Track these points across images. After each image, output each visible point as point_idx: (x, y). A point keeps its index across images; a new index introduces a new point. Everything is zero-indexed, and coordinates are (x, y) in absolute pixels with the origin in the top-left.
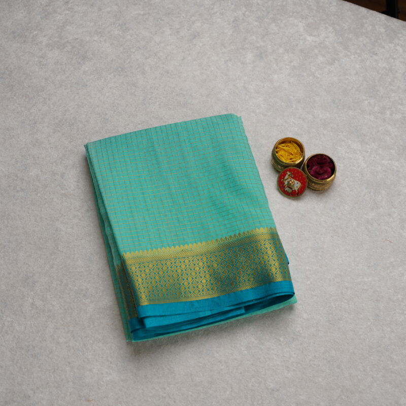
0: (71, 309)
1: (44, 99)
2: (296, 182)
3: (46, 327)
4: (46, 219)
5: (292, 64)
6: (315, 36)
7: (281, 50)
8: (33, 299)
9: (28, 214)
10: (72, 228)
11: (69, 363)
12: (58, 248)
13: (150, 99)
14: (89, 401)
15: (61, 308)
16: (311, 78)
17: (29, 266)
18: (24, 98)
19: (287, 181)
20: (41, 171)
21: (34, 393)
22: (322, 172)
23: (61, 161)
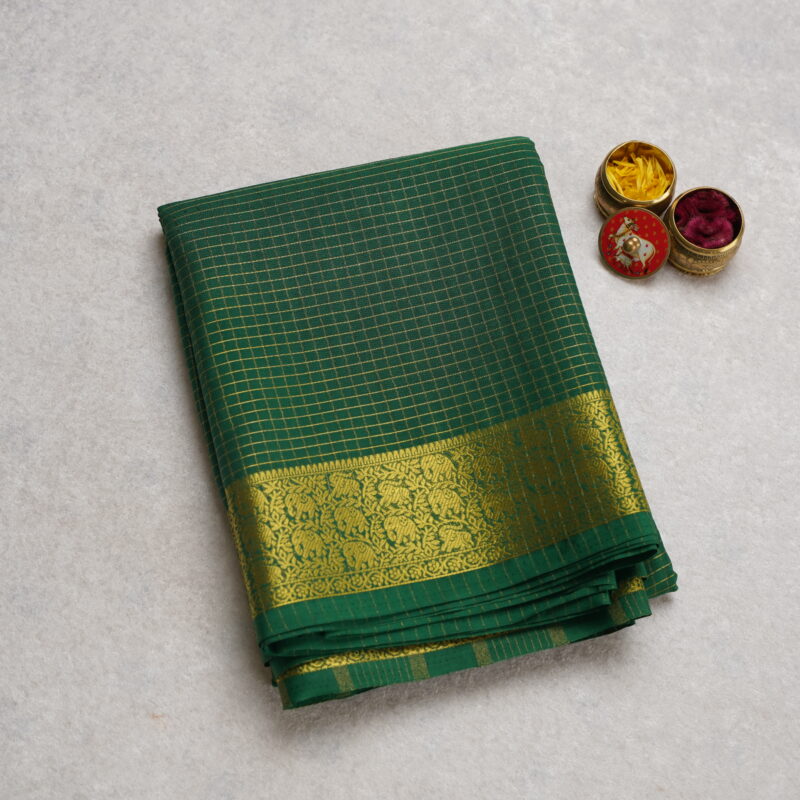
0: (116, 505)
2: (644, 242)
3: (56, 546)
4: (58, 295)
8: (26, 481)
9: (14, 283)
10: (120, 319)
11: (110, 629)
12: (85, 366)
13: (308, 26)
14: (154, 716)
15: (91, 504)
17: (17, 403)
19: (623, 238)
20: (47, 184)
21: (27, 695)
22: (711, 230)
23: (95, 163)
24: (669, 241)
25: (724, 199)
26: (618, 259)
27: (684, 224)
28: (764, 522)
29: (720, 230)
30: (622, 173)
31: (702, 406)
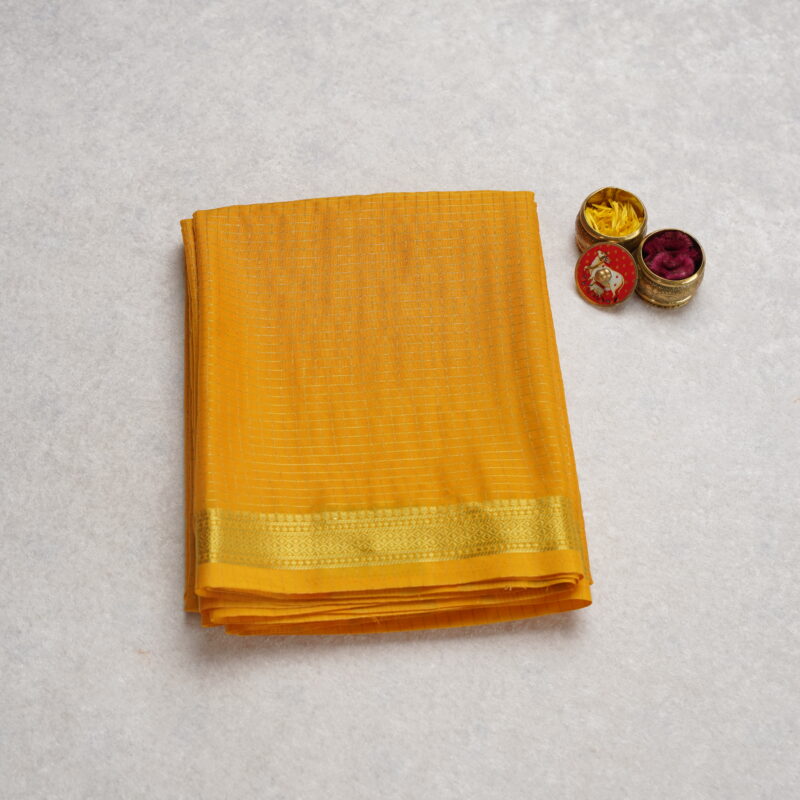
0: (127, 471)
1: (119, 64)
2: (614, 274)
3: (71, 502)
4: (96, 293)
5: (638, 42)
8: (51, 445)
9: (60, 281)
10: (147, 315)
11: (109, 575)
12: (112, 353)
13: (336, 84)
14: (140, 652)
15: (105, 468)
16: (674, 71)
17: (51, 380)
18: (79, 59)
19: (595, 270)
20: (97, 201)
21: (31, 625)
22: (674, 264)
23: (140, 186)
24: (635, 273)
25: (688, 240)
26: (592, 288)
27: (651, 260)
28: (707, 523)
29: (683, 264)
30: (599, 214)
31: (658, 419)
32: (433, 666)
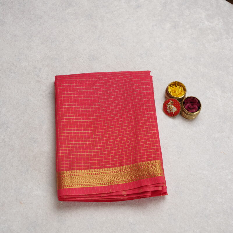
0: (25, 148)
1: (41, 23)
2: (174, 107)
3: (8, 155)
4: (24, 92)
5: (193, 36)
6: (211, 22)
7: (188, 26)
8: (4, 137)
9: (14, 87)
10: (38, 101)
11: (15, 178)
12: (26, 111)
13: (103, 37)
14: (21, 203)
15: (19, 146)
16: (202, 46)
17: (7, 117)
18: (29, 20)
19: (169, 105)
20: (28, 64)
22: (192, 108)
23: (41, 61)
24: (180, 108)
25: (197, 100)
26: (167, 111)
27: (186, 105)
28: (190, 186)
29: (194, 108)
30: (173, 89)
31: (181, 153)
32: (104, 218)
